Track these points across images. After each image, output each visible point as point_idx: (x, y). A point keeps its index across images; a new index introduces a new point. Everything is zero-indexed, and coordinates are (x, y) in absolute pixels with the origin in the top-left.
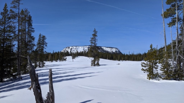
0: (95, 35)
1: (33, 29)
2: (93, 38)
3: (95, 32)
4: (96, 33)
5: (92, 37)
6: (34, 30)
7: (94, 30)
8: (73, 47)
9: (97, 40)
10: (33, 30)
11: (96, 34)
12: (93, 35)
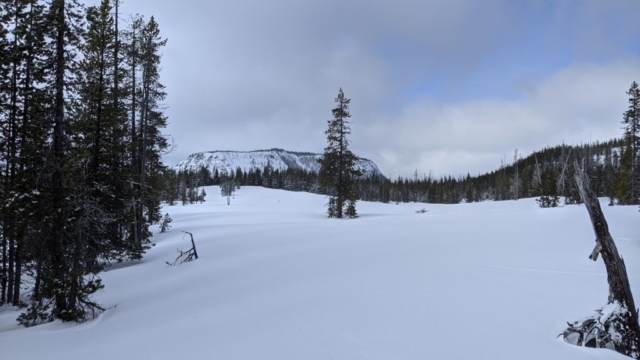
0: (340, 112)
1: (161, 86)
2: (335, 124)
3: (341, 102)
4: (345, 107)
5: (333, 118)
6: (165, 90)
7: (339, 96)
8: (214, 155)
9: (347, 130)
10: (160, 90)
11: (345, 110)
12: (334, 111)
